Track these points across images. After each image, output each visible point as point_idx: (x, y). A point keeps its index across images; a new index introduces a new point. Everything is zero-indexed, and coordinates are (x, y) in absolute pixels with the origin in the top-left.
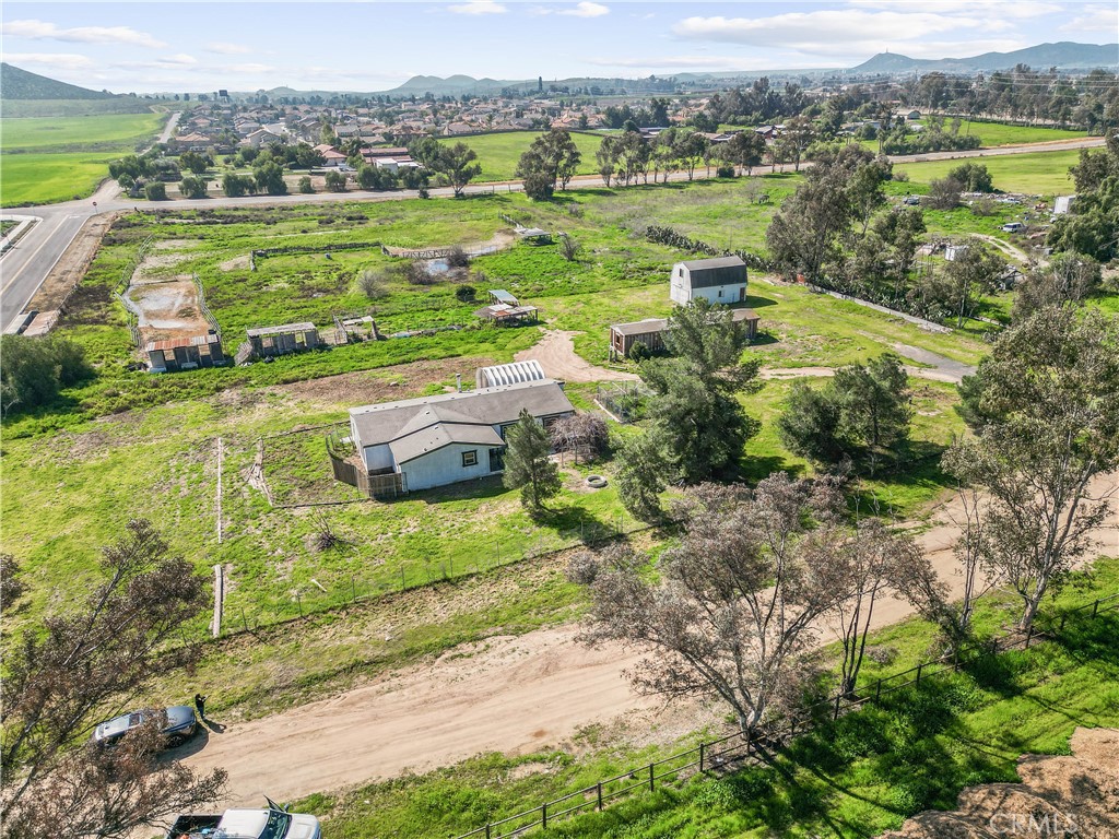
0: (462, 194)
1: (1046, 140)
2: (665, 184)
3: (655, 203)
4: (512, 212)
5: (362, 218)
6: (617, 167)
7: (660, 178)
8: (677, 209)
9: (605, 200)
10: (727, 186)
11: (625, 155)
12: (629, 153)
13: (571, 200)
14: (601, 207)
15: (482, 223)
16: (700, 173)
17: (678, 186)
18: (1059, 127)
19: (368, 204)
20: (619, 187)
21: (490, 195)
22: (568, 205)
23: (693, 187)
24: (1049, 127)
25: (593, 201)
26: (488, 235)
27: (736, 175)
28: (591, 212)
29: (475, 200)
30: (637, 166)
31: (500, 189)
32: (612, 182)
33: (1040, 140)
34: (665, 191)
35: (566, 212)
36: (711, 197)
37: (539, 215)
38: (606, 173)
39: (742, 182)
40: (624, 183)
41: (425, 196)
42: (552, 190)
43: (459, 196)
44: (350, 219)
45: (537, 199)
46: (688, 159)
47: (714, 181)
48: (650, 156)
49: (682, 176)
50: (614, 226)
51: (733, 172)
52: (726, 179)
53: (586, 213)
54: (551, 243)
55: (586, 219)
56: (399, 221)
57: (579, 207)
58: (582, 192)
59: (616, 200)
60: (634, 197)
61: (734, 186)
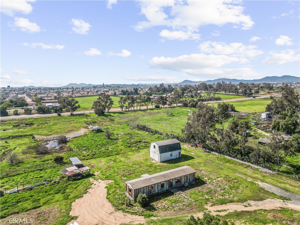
1: (236, 98)
2: (140, 110)
3: (138, 116)
4: (89, 120)
5: (31, 124)
6: (125, 105)
7: (138, 108)
8: (145, 118)
9: (122, 115)
10: (159, 111)
11: (127, 102)
12: (129, 101)
13: (110, 115)
14: (120, 117)
15: (78, 124)
16: (150, 107)
17: (144, 110)
18: (237, 95)
19: (37, 118)
20: (126, 111)
21: (83, 114)
22: (109, 117)
23: (149, 111)
24: (234, 95)
25: (118, 116)
26: (78, 129)
27: (160, 107)
28: (117, 120)
29: (77, 116)
30: (131, 105)
31: (87, 112)
32: (124, 110)
33: (234, 98)
34: (140, 112)
35: (108, 120)
36: (155, 114)
37: (99, 121)
38: (122, 107)
39: (163, 109)
40: (127, 110)
41: (60, 115)
42: (104, 112)
43: (72, 115)
44: (27, 124)
45: (99, 115)
46: (146, 103)
48: (135, 102)
49: (145, 108)
50: (125, 124)
52: (158, 108)
53: (115, 120)
54: (102, 131)
55: (115, 122)
56: (46, 125)
57: (113, 118)
58: (114, 113)
59: (125, 115)
60: (131, 114)
61: (161, 111)
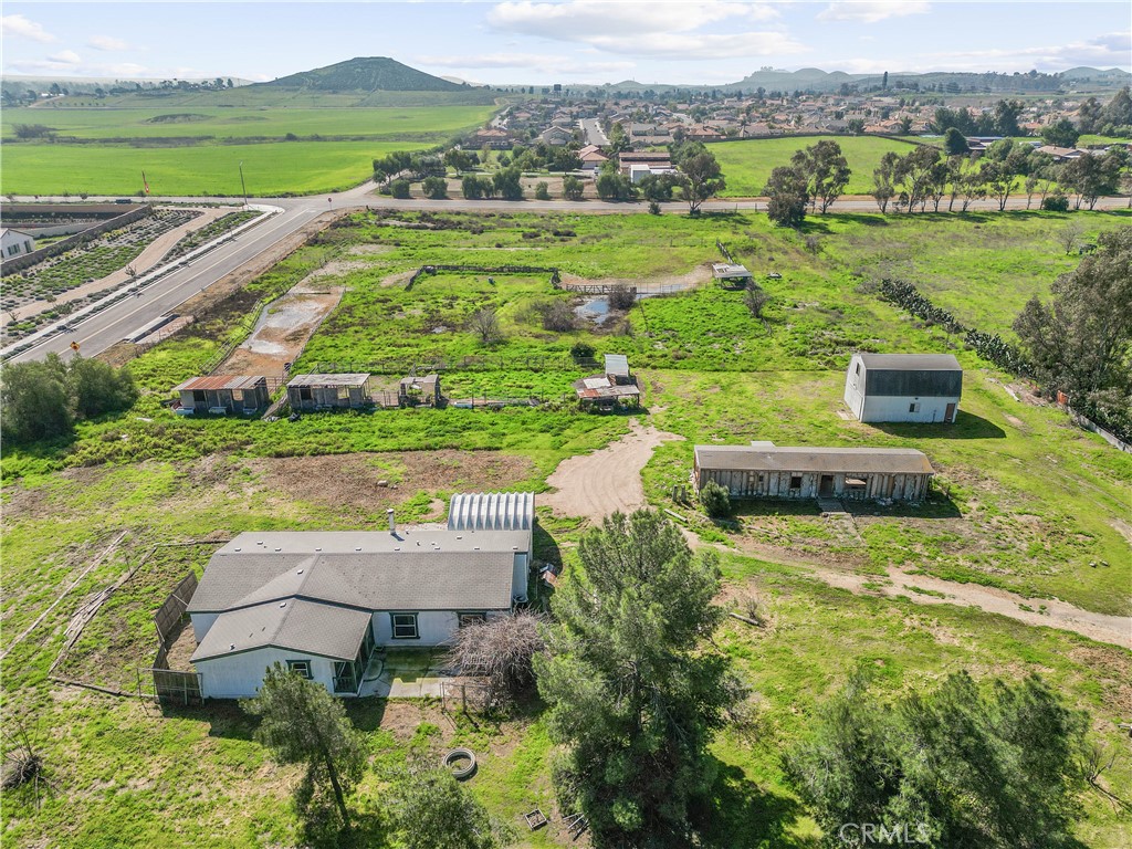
0: (699, 211)
2: (964, 215)
5: (569, 234)
6: (899, 189)
7: (958, 205)
9: (865, 231)
10: (1052, 223)
13: (822, 228)
14: (854, 240)
15: (694, 250)
16: (1016, 202)
17: (981, 217)
20: (896, 215)
21: (731, 214)
22: (815, 233)
23: (1001, 221)
25: (848, 231)
27: (1071, 207)
30: (927, 190)
31: (745, 207)
32: (890, 207)
35: (804, 244)
37: (769, 245)
38: (882, 195)
40: (906, 209)
41: (655, 211)
42: (803, 214)
43: (695, 214)
44: (557, 234)
45: (784, 223)
46: (1001, 184)
47: (1034, 214)
49: (991, 204)
51: (1066, 204)
52: (1052, 213)
53: (829, 248)
56: (604, 241)
57: (824, 239)
58: (844, 218)
59: (879, 232)
60: (906, 231)
